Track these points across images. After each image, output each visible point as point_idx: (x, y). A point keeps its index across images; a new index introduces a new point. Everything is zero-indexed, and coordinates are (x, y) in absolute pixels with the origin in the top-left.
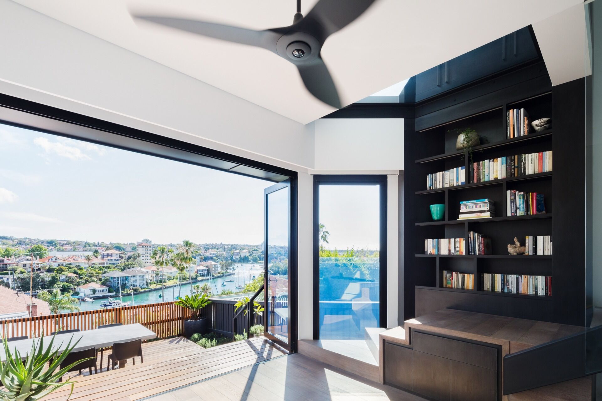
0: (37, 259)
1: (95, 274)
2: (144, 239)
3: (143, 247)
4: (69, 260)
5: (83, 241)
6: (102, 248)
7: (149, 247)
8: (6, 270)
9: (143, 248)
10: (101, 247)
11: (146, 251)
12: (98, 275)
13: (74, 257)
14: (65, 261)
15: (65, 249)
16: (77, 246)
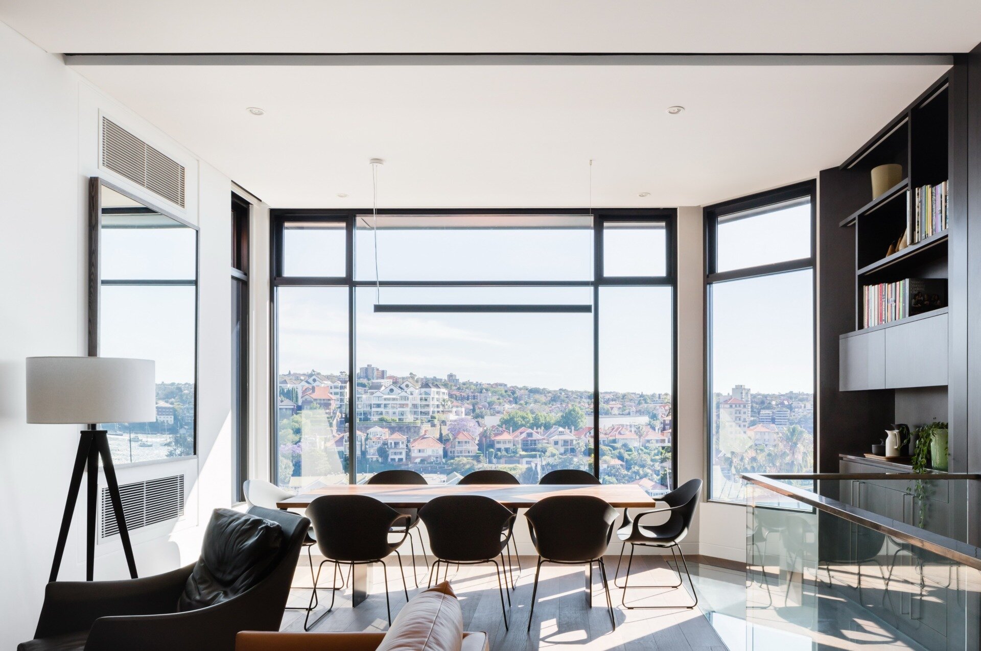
0: (571, 432)
1: (649, 462)
2: (736, 386)
3: (731, 406)
4: (613, 433)
5: (637, 393)
6: (664, 407)
7: (742, 406)
8: (534, 450)
9: (731, 410)
10: (663, 405)
11: (736, 415)
12: (653, 465)
13: (619, 428)
14: (607, 436)
15: (611, 407)
16: (628, 403)
